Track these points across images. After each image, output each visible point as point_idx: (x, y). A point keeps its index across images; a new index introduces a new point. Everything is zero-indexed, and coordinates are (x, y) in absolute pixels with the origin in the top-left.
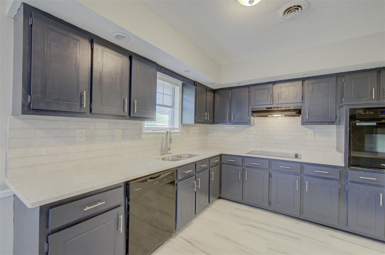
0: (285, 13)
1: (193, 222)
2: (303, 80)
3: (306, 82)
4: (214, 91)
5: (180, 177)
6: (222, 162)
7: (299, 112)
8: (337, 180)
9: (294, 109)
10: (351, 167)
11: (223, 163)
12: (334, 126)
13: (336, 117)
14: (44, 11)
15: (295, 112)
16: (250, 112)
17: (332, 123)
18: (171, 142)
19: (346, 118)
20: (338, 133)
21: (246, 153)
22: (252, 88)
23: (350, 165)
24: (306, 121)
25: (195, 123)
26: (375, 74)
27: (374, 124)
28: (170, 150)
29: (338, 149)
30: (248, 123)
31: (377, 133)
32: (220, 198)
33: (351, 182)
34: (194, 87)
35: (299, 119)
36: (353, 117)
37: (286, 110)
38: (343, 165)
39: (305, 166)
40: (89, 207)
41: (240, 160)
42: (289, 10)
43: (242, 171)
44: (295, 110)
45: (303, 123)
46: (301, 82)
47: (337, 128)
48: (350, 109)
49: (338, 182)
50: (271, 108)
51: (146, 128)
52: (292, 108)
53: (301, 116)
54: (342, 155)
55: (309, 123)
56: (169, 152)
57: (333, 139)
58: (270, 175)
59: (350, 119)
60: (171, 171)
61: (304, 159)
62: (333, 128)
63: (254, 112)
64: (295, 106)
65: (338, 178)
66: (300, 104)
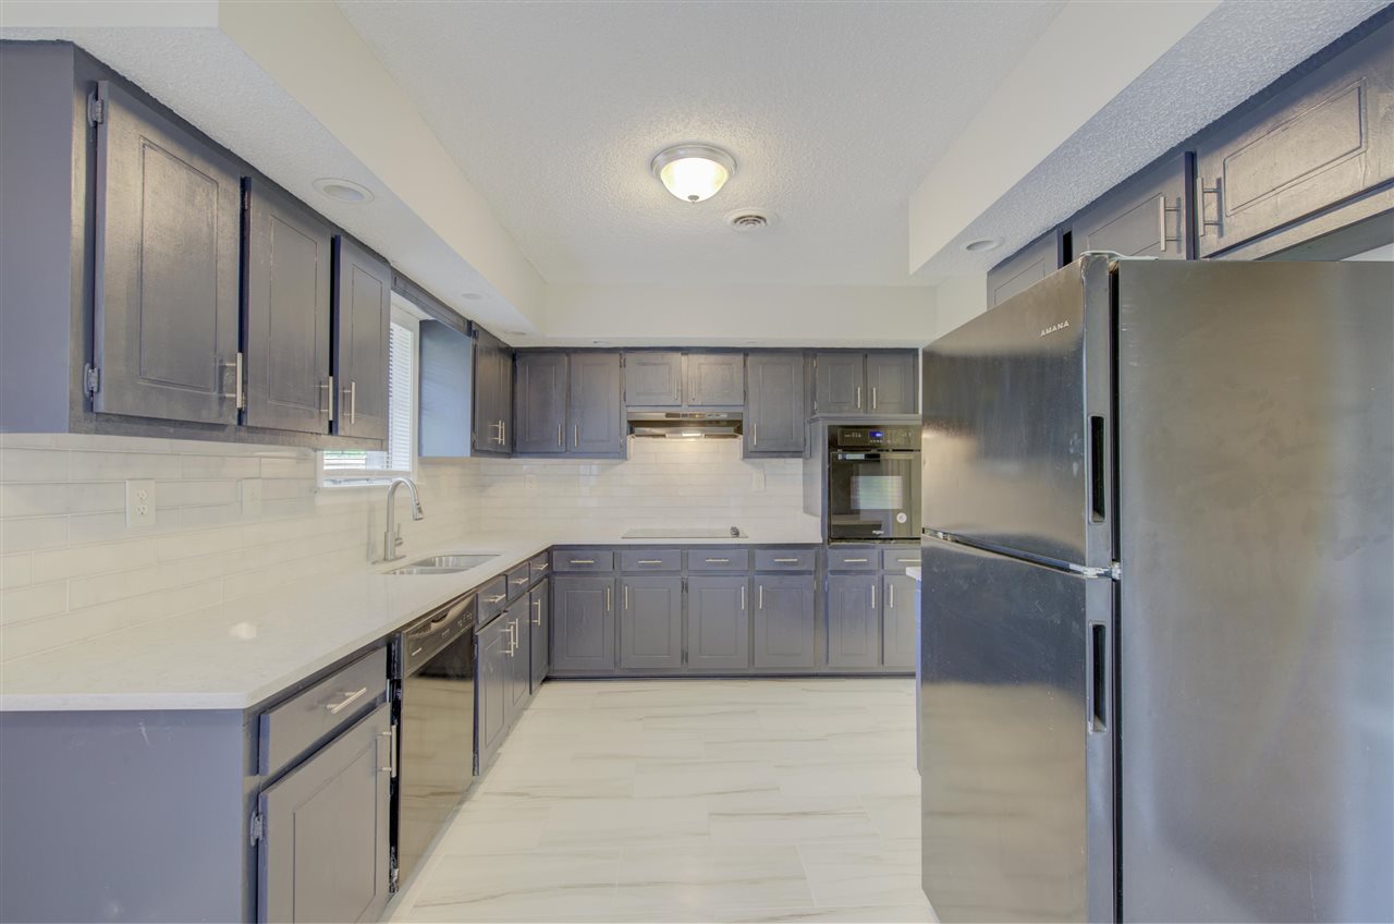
0: (736, 222)
1: (500, 754)
2: (746, 352)
3: (750, 359)
4: (514, 355)
5: (482, 618)
6: (554, 569)
7: (736, 426)
8: (810, 573)
9: (728, 421)
10: (832, 544)
11: (555, 573)
12: (801, 460)
13: (805, 440)
14: (124, 78)
15: (732, 428)
16: (625, 426)
17: (796, 454)
18: (421, 516)
19: (824, 445)
20: (807, 477)
21: (622, 535)
22: (630, 357)
23: (831, 539)
24: (751, 448)
25: (472, 456)
26: (860, 359)
27: (860, 456)
28: (401, 544)
29: (807, 510)
30: (621, 453)
31: (858, 475)
32: (547, 679)
33: (833, 572)
34: (470, 341)
35: (737, 444)
36: (833, 444)
37: (711, 423)
38: (819, 540)
39: (757, 551)
40: (340, 703)
41: (608, 555)
42: (742, 220)
43: (613, 586)
44: (729, 423)
45: (748, 454)
46: (740, 358)
47: (804, 464)
48: (830, 427)
49: (812, 577)
50: (678, 415)
51: (329, 473)
52: (724, 416)
53: (741, 436)
54: (818, 520)
55: (757, 454)
56: (399, 551)
57: (797, 490)
58: (685, 587)
59: (829, 448)
60: (463, 599)
61: (752, 536)
62: (795, 465)
63: (634, 425)
64: (729, 414)
65: (813, 569)
66: (740, 410)
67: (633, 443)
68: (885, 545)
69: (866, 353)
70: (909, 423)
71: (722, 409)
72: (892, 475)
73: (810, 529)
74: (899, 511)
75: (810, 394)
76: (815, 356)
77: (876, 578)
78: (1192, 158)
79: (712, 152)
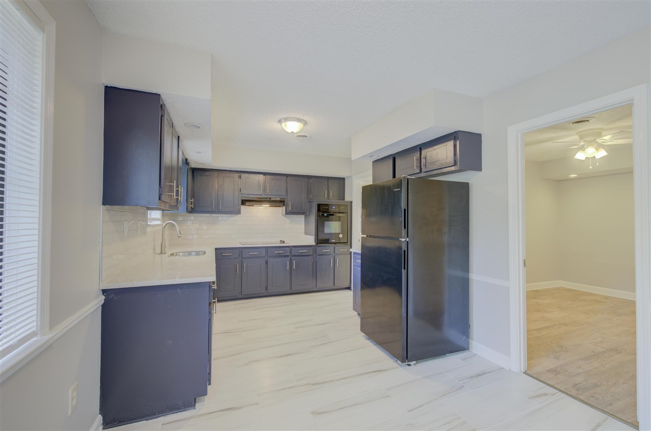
2: (287, 175)
3: (289, 178)
4: (193, 170)
7: (282, 202)
8: (310, 255)
10: (319, 245)
12: (304, 216)
13: (307, 209)
16: (241, 201)
17: (303, 213)
18: (181, 236)
19: (316, 211)
20: (307, 222)
22: (243, 175)
23: (318, 243)
24: (289, 211)
25: (186, 212)
26: (326, 180)
30: (238, 212)
31: (326, 220)
33: (318, 255)
34: (187, 167)
35: (281, 210)
36: (319, 210)
37: (273, 201)
38: (315, 244)
39: (293, 248)
41: (237, 252)
43: (239, 263)
44: (280, 201)
45: (287, 213)
46: (285, 177)
48: (318, 204)
49: (311, 257)
50: (261, 198)
52: (278, 199)
53: (284, 206)
54: (313, 237)
55: (290, 213)
57: (302, 226)
58: (267, 263)
59: (318, 212)
61: (290, 243)
62: (301, 218)
63: (244, 202)
64: (280, 198)
65: (312, 254)
66: (284, 197)
67: (243, 208)
68: (336, 245)
69: (328, 178)
70: (341, 204)
71: (278, 196)
72: (336, 221)
73: (310, 240)
74: (340, 233)
75: (309, 191)
76: (311, 179)
77: (333, 256)
78: (421, 149)
79: (299, 120)
